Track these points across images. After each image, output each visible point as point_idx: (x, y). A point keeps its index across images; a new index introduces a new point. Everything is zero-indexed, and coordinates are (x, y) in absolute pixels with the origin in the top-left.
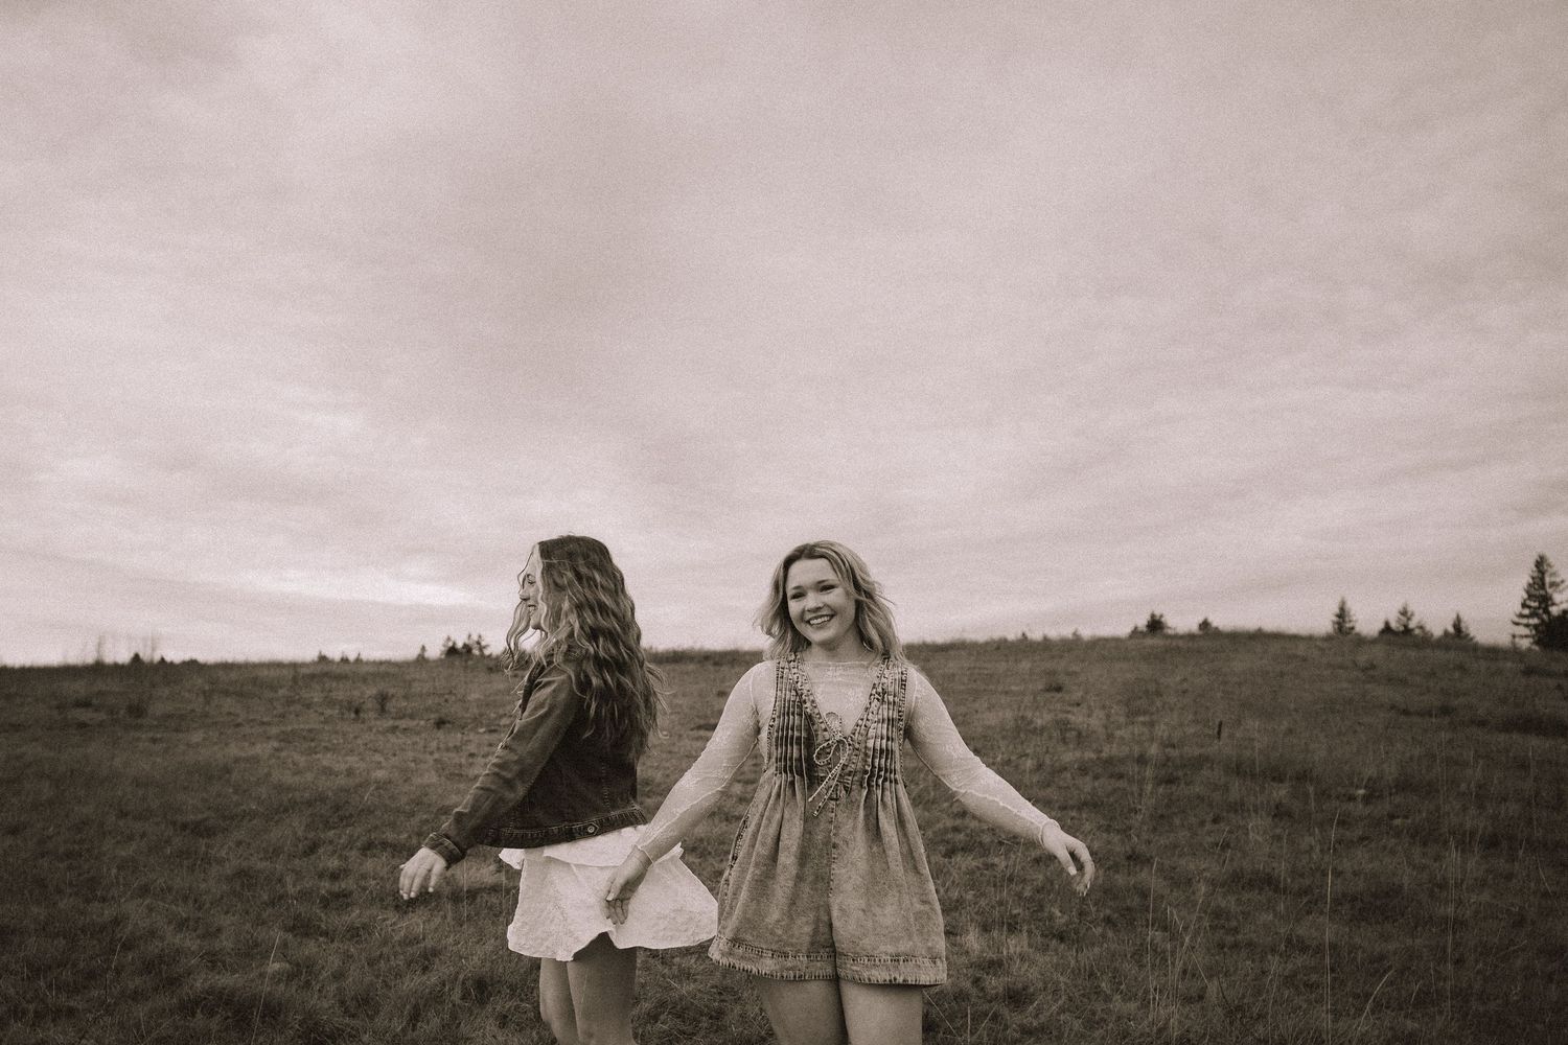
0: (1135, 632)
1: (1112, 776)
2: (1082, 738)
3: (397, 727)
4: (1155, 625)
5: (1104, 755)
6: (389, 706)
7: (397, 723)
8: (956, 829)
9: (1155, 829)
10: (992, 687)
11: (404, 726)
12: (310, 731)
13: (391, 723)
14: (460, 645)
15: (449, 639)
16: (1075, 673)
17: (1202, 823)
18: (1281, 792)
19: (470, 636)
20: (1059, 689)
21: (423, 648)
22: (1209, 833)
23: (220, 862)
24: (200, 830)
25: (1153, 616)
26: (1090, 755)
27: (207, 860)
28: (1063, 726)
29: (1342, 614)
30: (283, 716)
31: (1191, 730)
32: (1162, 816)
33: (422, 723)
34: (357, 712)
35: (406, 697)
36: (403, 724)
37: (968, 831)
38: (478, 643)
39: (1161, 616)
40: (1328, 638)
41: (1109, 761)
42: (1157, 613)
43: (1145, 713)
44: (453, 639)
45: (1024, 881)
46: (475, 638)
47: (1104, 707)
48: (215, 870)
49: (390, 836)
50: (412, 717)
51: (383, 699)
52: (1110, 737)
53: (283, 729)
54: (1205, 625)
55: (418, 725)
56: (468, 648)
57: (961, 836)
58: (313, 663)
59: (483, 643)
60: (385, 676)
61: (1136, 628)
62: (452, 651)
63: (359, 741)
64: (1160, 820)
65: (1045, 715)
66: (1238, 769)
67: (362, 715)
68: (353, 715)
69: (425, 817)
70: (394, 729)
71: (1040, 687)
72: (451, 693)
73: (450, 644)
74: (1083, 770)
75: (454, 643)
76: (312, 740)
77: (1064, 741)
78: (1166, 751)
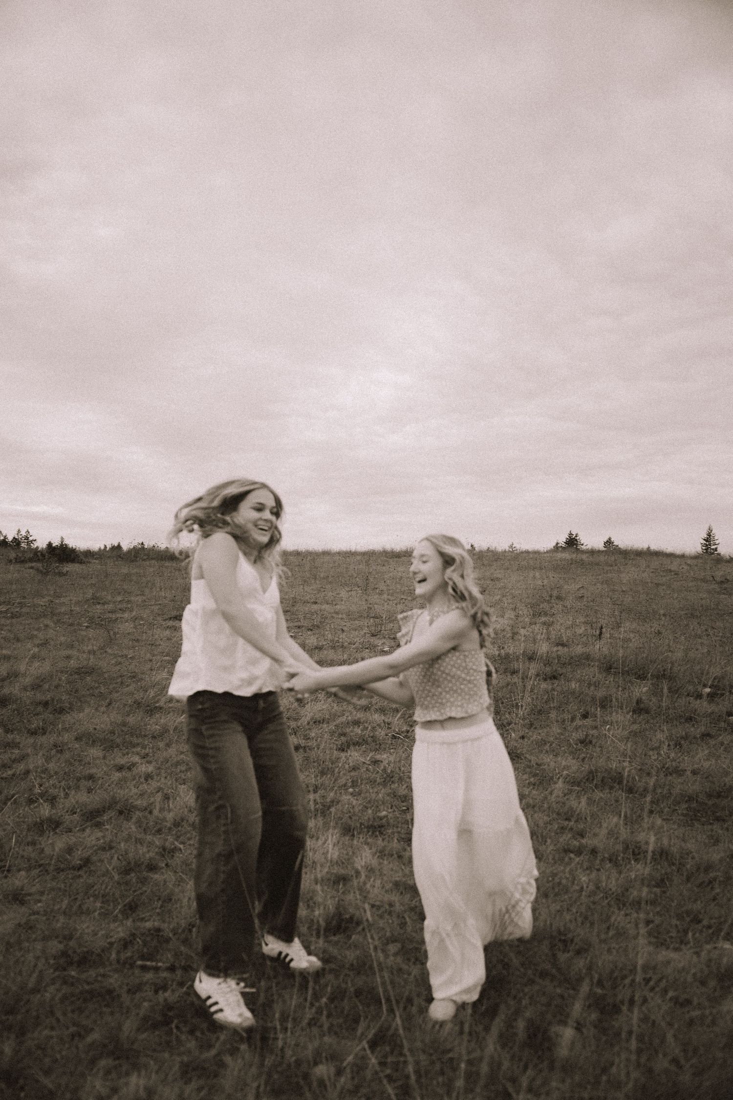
0: (557, 547)
4: (572, 542)
8: (357, 723)
9: (531, 725)
14: (10, 538)
16: (498, 579)
17: (573, 719)
18: (641, 690)
19: (19, 531)
22: (577, 728)
25: (571, 534)
29: (709, 539)
31: (581, 631)
32: (540, 712)
38: (27, 538)
40: (696, 557)
43: (546, 614)
46: (23, 533)
47: (515, 609)
54: (609, 542)
57: (358, 730)
61: (557, 544)
66: (608, 667)
75: (5, 537)
78: (555, 649)
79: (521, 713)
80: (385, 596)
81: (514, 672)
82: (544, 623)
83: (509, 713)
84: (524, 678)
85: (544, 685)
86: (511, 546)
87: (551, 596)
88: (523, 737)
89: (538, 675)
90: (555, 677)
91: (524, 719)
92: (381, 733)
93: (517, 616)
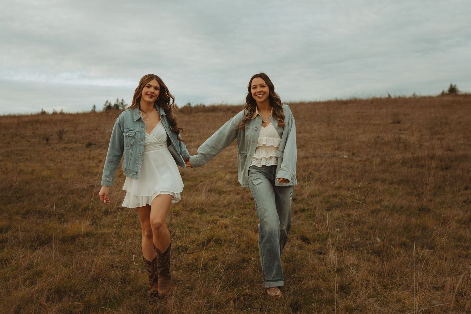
1: (417, 166)
2: (406, 147)
3: (67, 147)
4: (453, 90)
5: (415, 156)
6: (64, 136)
7: (66, 145)
8: (335, 196)
9: (435, 194)
10: (367, 122)
11: (71, 147)
12: (21, 150)
13: (64, 145)
14: (113, 104)
15: (107, 102)
19: (118, 100)
21: (94, 107)
22: (462, 195)
25: (451, 86)
26: (409, 155)
28: (398, 141)
30: (9, 143)
31: (462, 142)
32: (440, 187)
33: (80, 145)
34: (47, 140)
35: (74, 132)
36: (70, 146)
37: (340, 197)
38: (122, 104)
39: (455, 86)
41: (417, 159)
42: (453, 84)
44: (109, 101)
45: (364, 223)
46: (120, 101)
47: (420, 131)
49: (39, 207)
50: (75, 142)
51: (61, 134)
52: (421, 146)
53: (7, 149)
55: (78, 145)
56: (117, 106)
57: (337, 200)
58: (38, 115)
59: (124, 104)
60: (66, 121)
61: (443, 92)
62: (109, 108)
63: (45, 155)
65: (389, 135)
67: (49, 142)
68: (45, 142)
69: (61, 195)
70: (65, 148)
71: (390, 121)
72: (96, 129)
73: (108, 104)
74: (404, 163)
75: (110, 104)
76: (21, 155)
77: (398, 148)
78: (446, 153)
79: (428, 188)
80: (340, 127)
81: (423, 166)
82: (438, 139)
83: (422, 188)
84: (429, 169)
85: (441, 173)
86: (414, 95)
87: (441, 123)
88: (431, 201)
89: (437, 167)
90: (447, 168)
91: (430, 191)
92: (349, 201)
93: (422, 135)
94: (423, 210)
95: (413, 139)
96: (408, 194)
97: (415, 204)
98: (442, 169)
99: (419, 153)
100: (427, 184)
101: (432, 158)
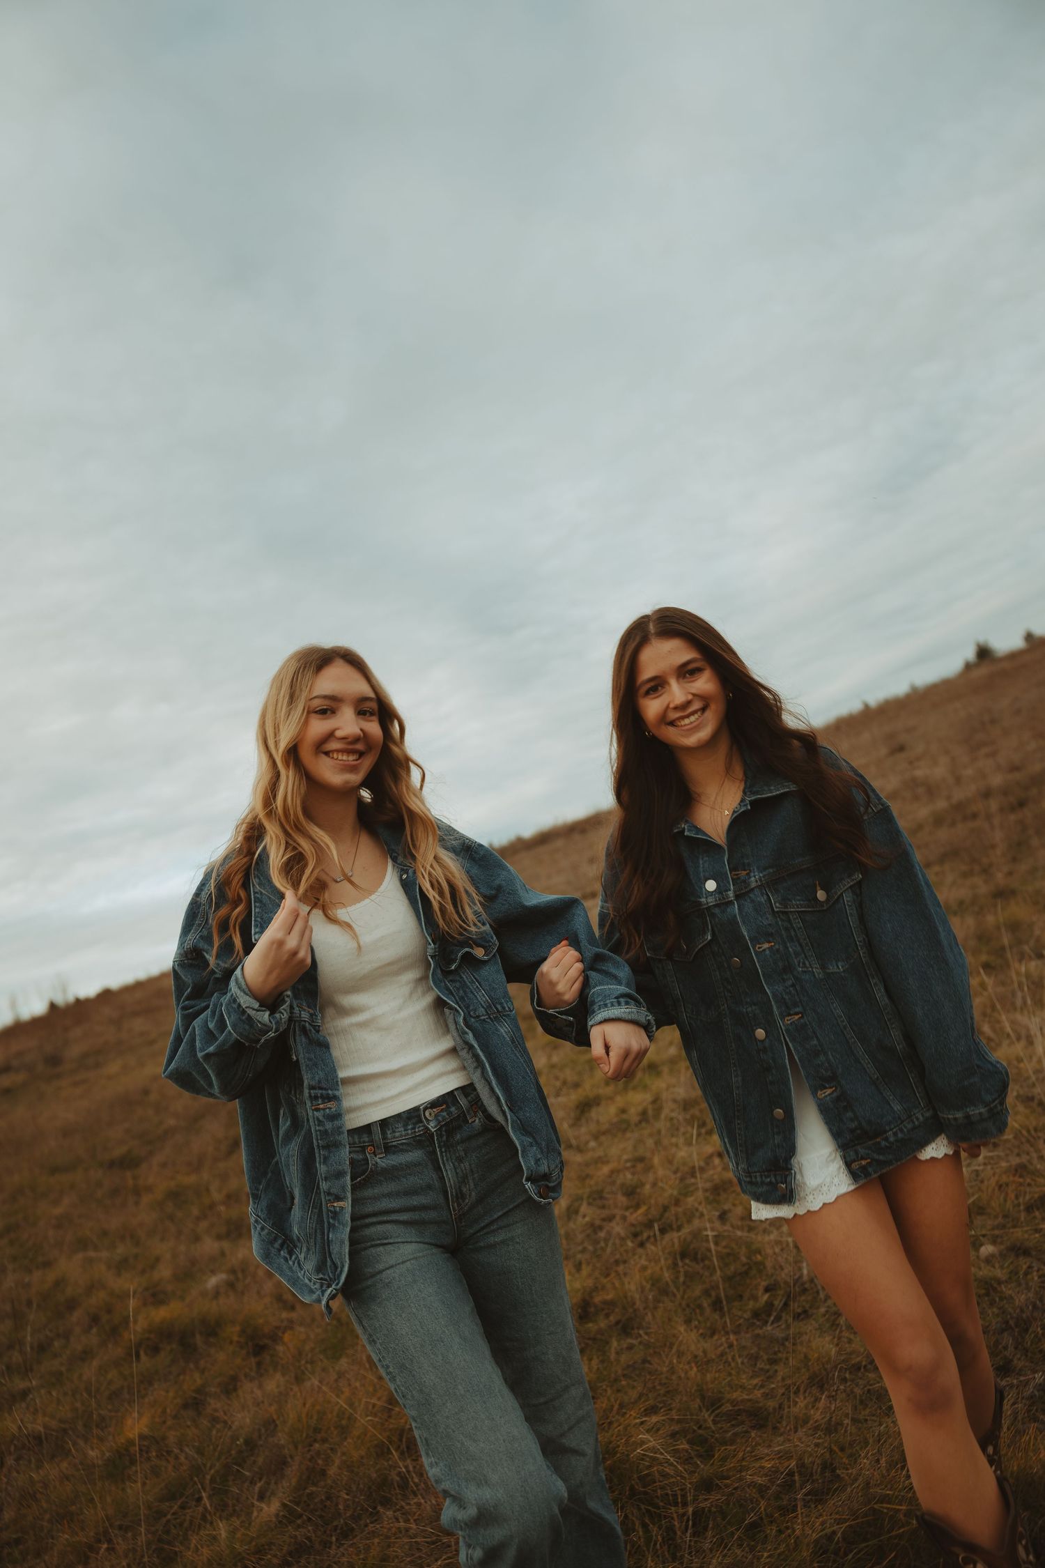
1: (965, 819)
2: (931, 790)
5: (955, 800)
20: (901, 749)
23: (149, 1189)
24: (127, 1163)
26: (941, 804)
27: (137, 1192)
39: (987, 642)
41: (959, 807)
42: (983, 641)
48: (146, 1199)
52: (958, 780)
64: (1018, 848)
65: (893, 780)
71: (884, 752)
74: (938, 820)
77: (916, 798)
94: (1002, 894)
95: (939, 771)
96: (965, 875)
97: (983, 889)
98: (1013, 809)
99: (959, 795)
100: (993, 847)
101: (987, 794)
